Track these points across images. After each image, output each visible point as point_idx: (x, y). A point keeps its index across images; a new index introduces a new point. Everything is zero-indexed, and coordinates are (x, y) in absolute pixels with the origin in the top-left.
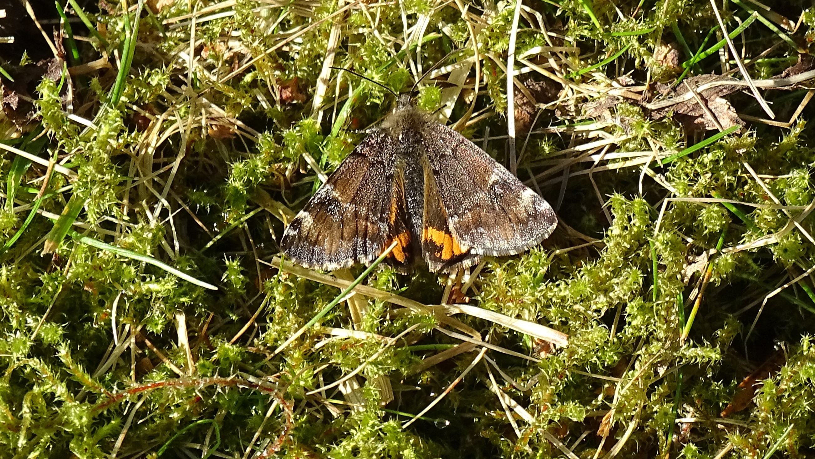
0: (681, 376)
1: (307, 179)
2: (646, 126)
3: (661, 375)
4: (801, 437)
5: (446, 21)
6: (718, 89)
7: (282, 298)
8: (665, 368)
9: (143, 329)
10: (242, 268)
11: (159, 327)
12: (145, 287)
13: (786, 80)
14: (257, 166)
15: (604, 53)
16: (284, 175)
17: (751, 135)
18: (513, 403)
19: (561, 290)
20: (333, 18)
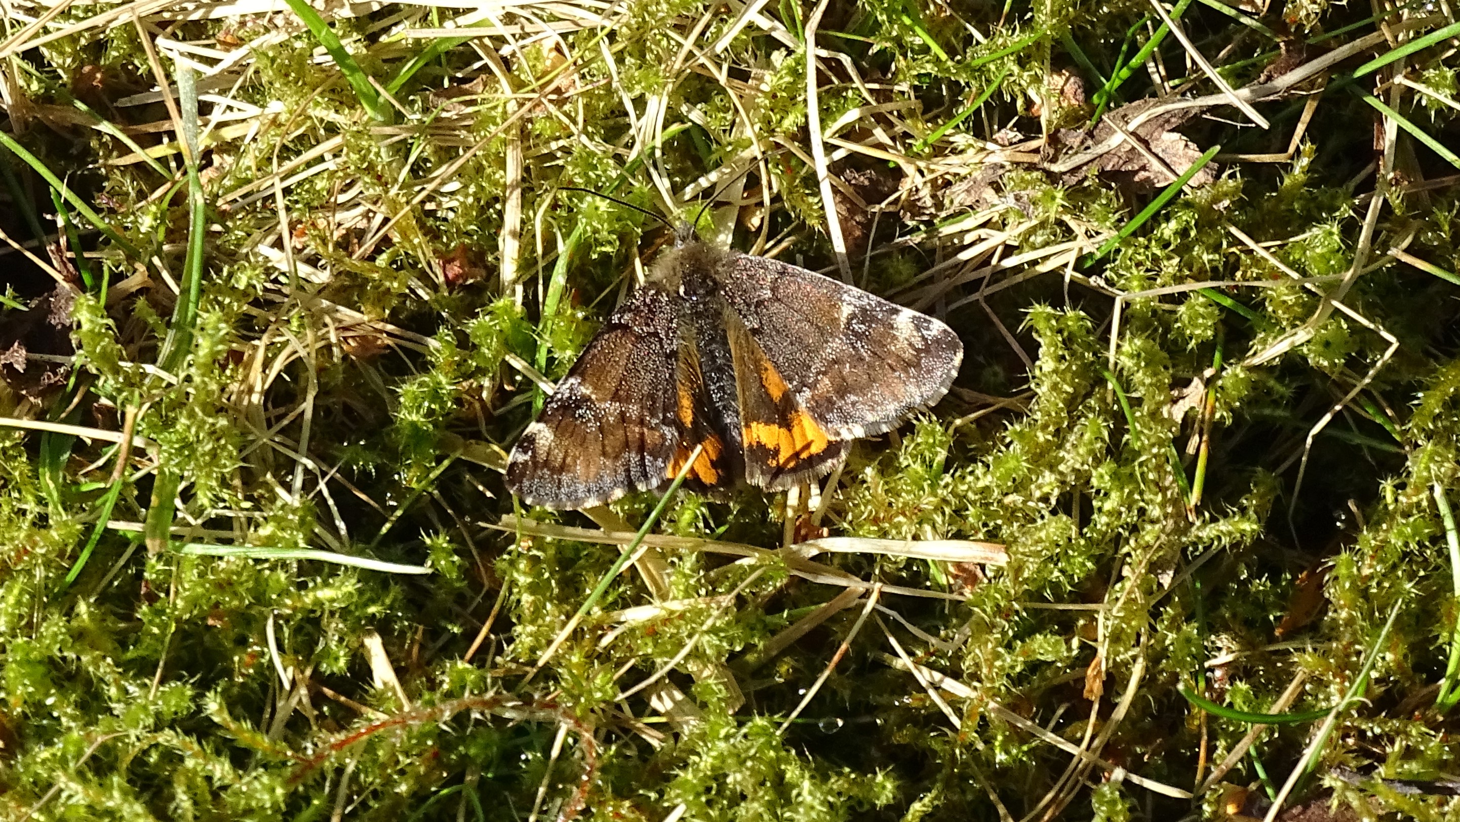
0: (1198, 585)
1: (518, 399)
2: (1059, 195)
3: (1166, 586)
4: (1412, 648)
5: (692, 101)
6: (1161, 120)
7: (529, 580)
8: (1171, 573)
9: (316, 672)
10: (454, 546)
11: (342, 662)
12: (308, 599)
13: (1269, 85)
14: (439, 383)
15: (961, 103)
16: (481, 400)
17: (1232, 176)
18: (937, 676)
19: (978, 479)
20: (507, 131)
